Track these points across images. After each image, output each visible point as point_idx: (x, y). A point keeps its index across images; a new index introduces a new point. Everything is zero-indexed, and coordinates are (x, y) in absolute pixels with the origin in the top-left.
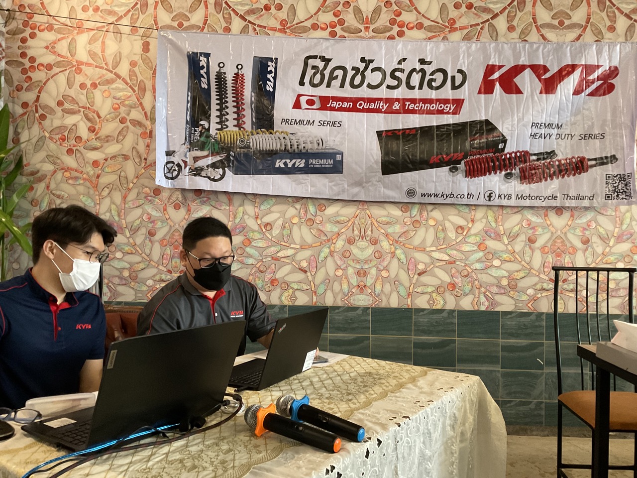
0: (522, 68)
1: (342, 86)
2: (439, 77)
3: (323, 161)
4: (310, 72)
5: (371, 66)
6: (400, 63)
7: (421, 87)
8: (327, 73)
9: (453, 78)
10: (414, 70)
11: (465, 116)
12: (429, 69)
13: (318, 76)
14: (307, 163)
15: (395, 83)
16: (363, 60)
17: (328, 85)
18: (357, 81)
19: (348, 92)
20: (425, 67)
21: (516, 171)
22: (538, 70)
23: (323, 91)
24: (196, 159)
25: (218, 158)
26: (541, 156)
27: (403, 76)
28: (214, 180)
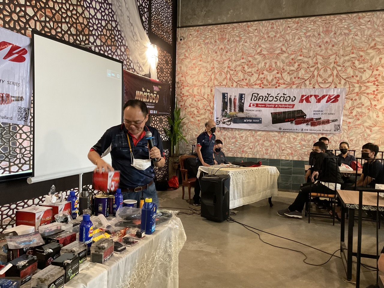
0: (311, 96)
1: (262, 101)
2: (288, 98)
3: (257, 120)
4: (253, 97)
5: (270, 96)
6: (278, 94)
7: (283, 101)
8: (258, 97)
9: (292, 99)
10: (282, 96)
11: (295, 109)
12: (285, 96)
13: (256, 98)
14: (252, 121)
15: (276, 100)
16: (268, 94)
17: (258, 100)
18: (266, 99)
19: (263, 102)
20: (284, 96)
21: (310, 123)
22: (316, 96)
23: (257, 102)
24: (224, 120)
25: (229, 119)
26: (317, 119)
27: (279, 98)
28: (228, 125)
